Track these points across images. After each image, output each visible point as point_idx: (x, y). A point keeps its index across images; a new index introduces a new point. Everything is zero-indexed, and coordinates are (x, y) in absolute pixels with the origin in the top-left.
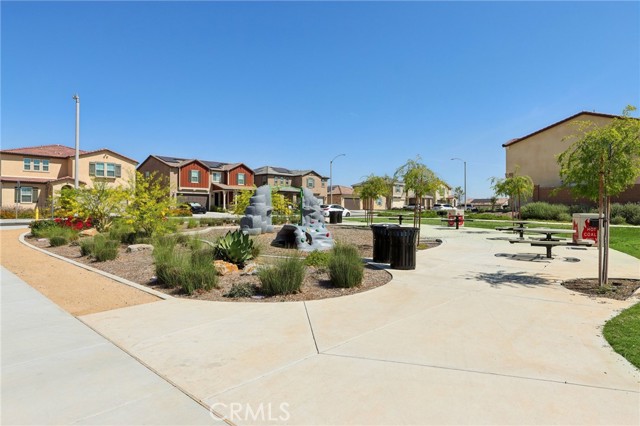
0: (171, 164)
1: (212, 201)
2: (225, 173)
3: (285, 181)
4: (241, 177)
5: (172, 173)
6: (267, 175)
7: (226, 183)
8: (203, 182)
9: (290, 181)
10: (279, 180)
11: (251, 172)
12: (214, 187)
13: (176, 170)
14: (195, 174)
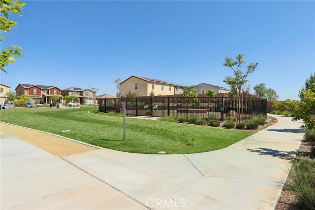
0: (25, 87)
1: (43, 101)
2: (48, 90)
3: (77, 93)
4: (55, 92)
5: (25, 91)
6: (68, 91)
7: (48, 94)
8: (38, 93)
9: (79, 93)
10: (74, 93)
11: (60, 90)
12: (43, 95)
13: (27, 89)
14: (35, 91)
